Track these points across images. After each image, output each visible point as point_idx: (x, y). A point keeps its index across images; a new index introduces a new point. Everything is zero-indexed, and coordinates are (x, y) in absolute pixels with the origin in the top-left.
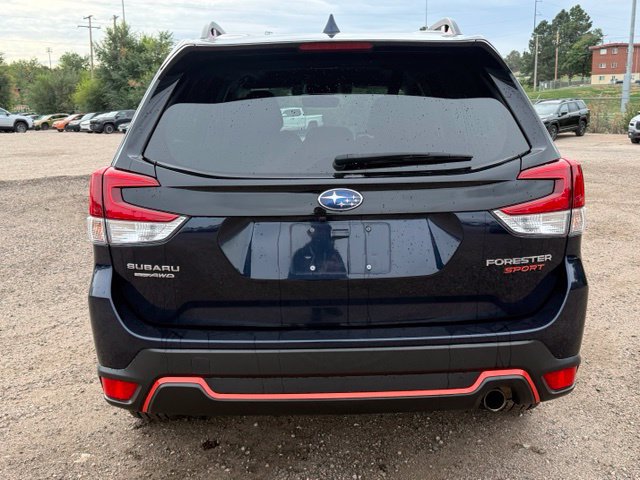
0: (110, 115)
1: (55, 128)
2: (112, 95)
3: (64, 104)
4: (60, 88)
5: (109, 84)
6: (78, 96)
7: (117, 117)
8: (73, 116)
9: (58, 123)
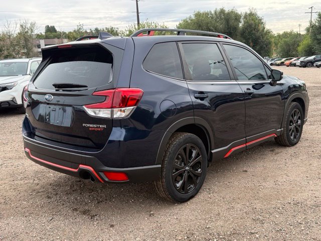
0: (311, 58)
1: (285, 65)
2: (316, 47)
3: (294, 53)
4: (293, 45)
5: (316, 41)
6: (300, 49)
7: (314, 59)
8: (295, 59)
9: (287, 62)
